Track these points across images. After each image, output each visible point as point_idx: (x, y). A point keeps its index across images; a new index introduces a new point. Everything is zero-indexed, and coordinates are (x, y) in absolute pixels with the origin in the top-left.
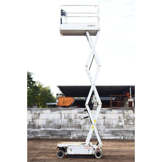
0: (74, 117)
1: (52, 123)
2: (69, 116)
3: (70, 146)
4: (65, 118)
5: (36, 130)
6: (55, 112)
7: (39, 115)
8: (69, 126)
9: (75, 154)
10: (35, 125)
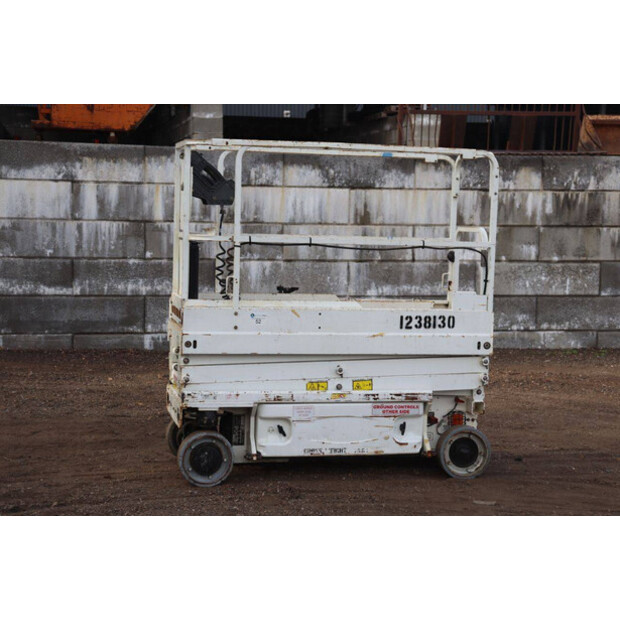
1: (12, 242)
2: (132, 200)
3: (278, 400)
6: (29, 173)
8: (134, 264)
9: (308, 454)
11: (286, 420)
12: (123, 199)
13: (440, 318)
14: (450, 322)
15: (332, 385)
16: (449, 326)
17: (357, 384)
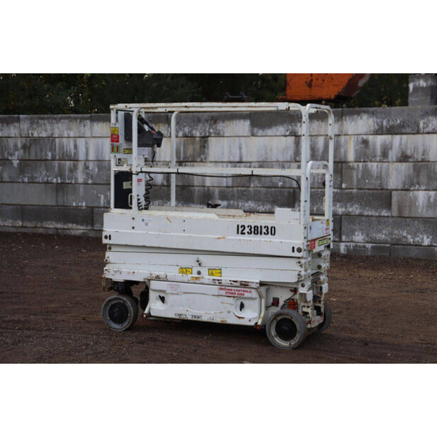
0: (356, 151)
3: (158, 278)
9: (178, 317)
10: (190, 186)
11: (164, 291)
13: (265, 227)
14: (271, 231)
15: (195, 271)
16: (271, 234)
17: (211, 271)
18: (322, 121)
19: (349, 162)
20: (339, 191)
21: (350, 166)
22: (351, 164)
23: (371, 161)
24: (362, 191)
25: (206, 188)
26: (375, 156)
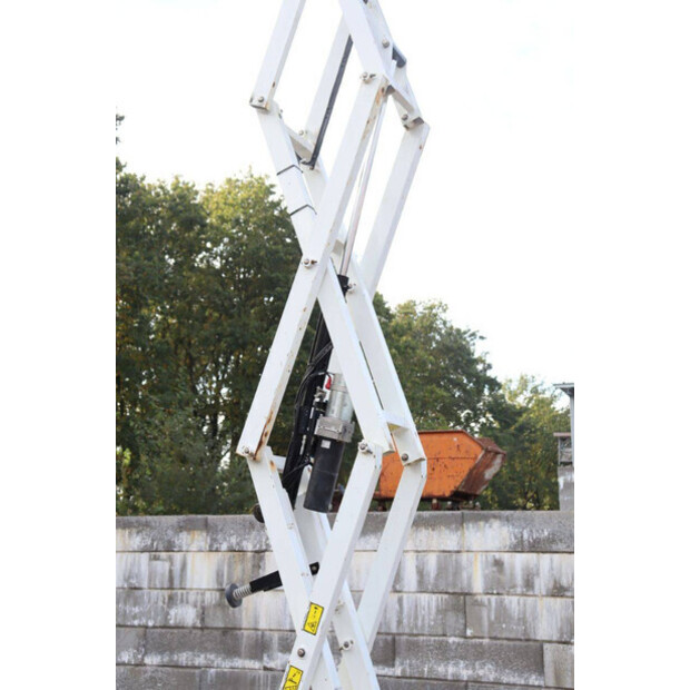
0: (485, 576)
2: (451, 571)
4: (422, 587)
5: (239, 663)
7: (262, 559)
8: (454, 642)
10: (235, 629)
12: (442, 569)
18: (433, 530)
19: (475, 595)
20: (462, 640)
21: (476, 601)
22: (479, 597)
23: (508, 594)
24: (498, 642)
25: (260, 633)
26: (514, 586)
